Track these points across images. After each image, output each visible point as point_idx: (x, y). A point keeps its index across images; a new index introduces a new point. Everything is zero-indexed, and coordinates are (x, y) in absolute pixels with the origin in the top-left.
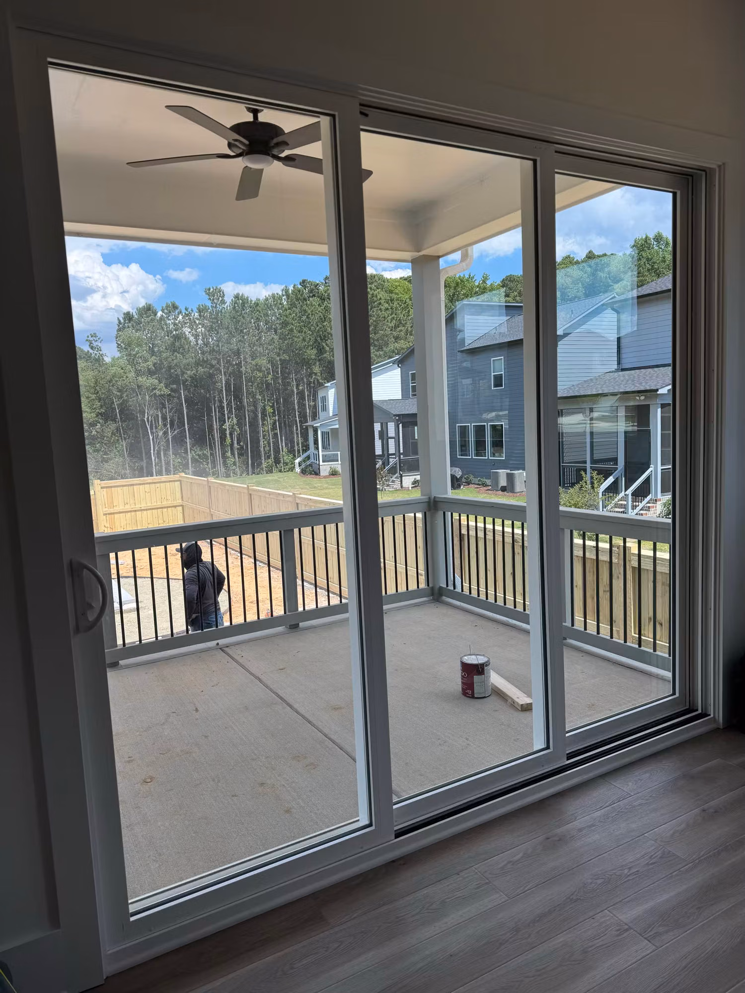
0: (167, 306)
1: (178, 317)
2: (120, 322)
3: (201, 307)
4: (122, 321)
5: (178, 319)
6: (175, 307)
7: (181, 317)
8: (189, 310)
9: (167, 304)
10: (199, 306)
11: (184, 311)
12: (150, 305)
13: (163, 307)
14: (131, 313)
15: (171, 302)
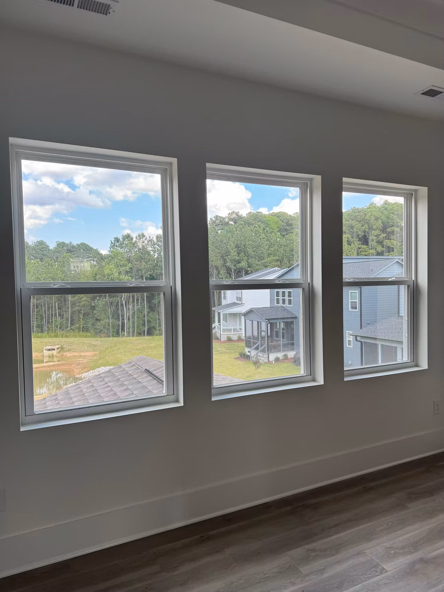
0: (139, 236)
1: (145, 242)
2: (112, 243)
3: (159, 235)
4: (113, 242)
5: (145, 243)
6: (143, 236)
7: (146, 242)
8: (151, 238)
9: (139, 234)
10: (157, 235)
11: (148, 238)
12: (129, 234)
13: (136, 236)
14: (118, 238)
15: (142, 234)
